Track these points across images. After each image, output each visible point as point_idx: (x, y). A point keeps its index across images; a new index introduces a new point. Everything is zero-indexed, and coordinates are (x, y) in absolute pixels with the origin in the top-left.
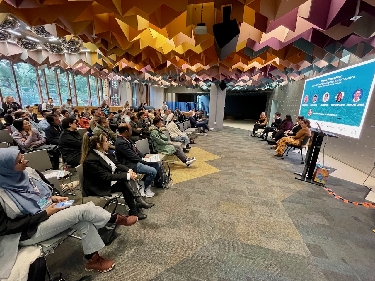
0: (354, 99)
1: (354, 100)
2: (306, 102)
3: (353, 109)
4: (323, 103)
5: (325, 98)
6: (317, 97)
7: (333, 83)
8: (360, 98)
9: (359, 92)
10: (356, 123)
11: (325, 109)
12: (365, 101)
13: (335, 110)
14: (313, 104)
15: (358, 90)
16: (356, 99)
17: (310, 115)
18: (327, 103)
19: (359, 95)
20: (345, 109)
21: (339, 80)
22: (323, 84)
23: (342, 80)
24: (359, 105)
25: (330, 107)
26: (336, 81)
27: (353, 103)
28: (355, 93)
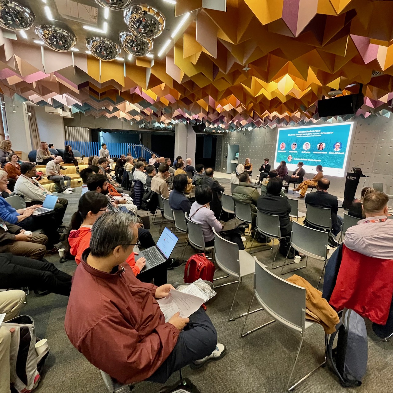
0: (335, 149)
1: (335, 150)
2: (283, 149)
3: (335, 157)
4: (304, 150)
5: (306, 147)
6: (296, 145)
8: (340, 148)
9: (338, 144)
10: (340, 166)
12: (344, 151)
13: (319, 157)
14: (293, 151)
15: (338, 142)
16: (337, 149)
17: (290, 160)
18: (308, 150)
19: (339, 147)
21: (319, 133)
22: (301, 135)
23: (321, 133)
24: (340, 153)
25: (312, 154)
26: (316, 134)
27: (335, 152)
28: (335, 144)
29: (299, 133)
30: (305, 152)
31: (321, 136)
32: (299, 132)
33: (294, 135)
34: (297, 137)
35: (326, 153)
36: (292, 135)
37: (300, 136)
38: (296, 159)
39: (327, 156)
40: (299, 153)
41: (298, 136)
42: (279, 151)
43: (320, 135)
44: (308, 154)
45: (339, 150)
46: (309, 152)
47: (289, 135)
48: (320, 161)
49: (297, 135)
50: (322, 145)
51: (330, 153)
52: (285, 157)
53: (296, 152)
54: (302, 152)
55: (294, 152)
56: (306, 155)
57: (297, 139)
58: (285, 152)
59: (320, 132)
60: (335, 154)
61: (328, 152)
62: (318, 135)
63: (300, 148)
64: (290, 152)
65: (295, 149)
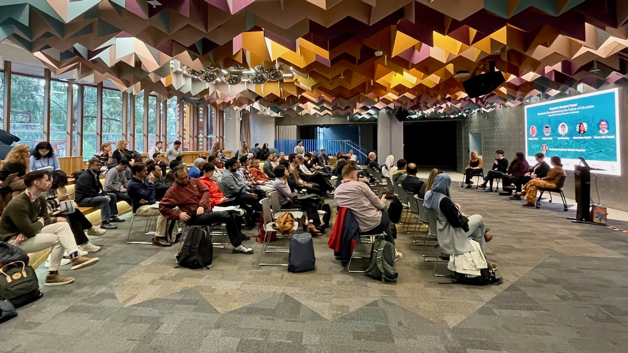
0: (601, 130)
1: (601, 132)
2: (534, 135)
4: (560, 136)
5: (563, 130)
6: (550, 128)
8: (608, 129)
9: (603, 123)
10: (611, 157)
11: (565, 143)
12: (614, 133)
14: (546, 137)
15: (602, 121)
16: (603, 131)
17: (545, 151)
18: (566, 135)
19: (606, 126)
21: (575, 109)
22: (553, 112)
23: (578, 108)
24: (609, 137)
25: (572, 141)
26: (571, 109)
27: (601, 135)
28: (599, 124)
29: (552, 111)
30: (562, 138)
31: (578, 112)
32: (550, 109)
33: (545, 113)
34: (549, 116)
35: (590, 137)
36: (542, 114)
37: (552, 114)
38: (553, 149)
39: (592, 143)
40: (555, 140)
41: (550, 114)
42: (530, 139)
43: (577, 110)
44: (567, 141)
45: (606, 131)
46: (568, 138)
47: (539, 114)
48: (584, 150)
49: (548, 113)
51: (595, 137)
52: (538, 146)
53: (551, 138)
54: (559, 138)
55: (548, 138)
56: (564, 142)
57: (549, 120)
58: (537, 139)
59: (576, 107)
60: (603, 139)
61: (592, 135)
62: (575, 111)
63: (555, 132)
64: (543, 139)
65: (548, 134)
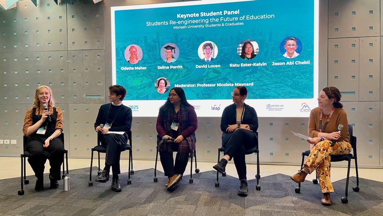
0: (286, 53)
3: (290, 71)
4: (202, 62)
5: (208, 52)
7: (219, 22)
8: (298, 51)
9: (291, 42)
10: (305, 92)
11: (213, 75)
12: (310, 56)
13: (246, 75)
15: (290, 38)
20: (271, 71)
21: (236, 19)
22: (186, 22)
23: (242, 18)
24: (299, 63)
25: (228, 70)
26: (228, 19)
28: (284, 43)
29: (182, 19)
30: (205, 66)
31: (243, 24)
32: (178, 16)
33: (166, 23)
35: (264, 64)
37: (183, 25)
39: (268, 72)
41: (177, 25)
43: (239, 21)
44: (215, 70)
46: (218, 66)
48: (251, 85)
49: (174, 23)
50: (248, 46)
51: (275, 64)
53: (179, 67)
54: (198, 66)
56: (209, 72)
57: (175, 35)
60: (289, 66)
61: (268, 61)
63: (189, 56)
